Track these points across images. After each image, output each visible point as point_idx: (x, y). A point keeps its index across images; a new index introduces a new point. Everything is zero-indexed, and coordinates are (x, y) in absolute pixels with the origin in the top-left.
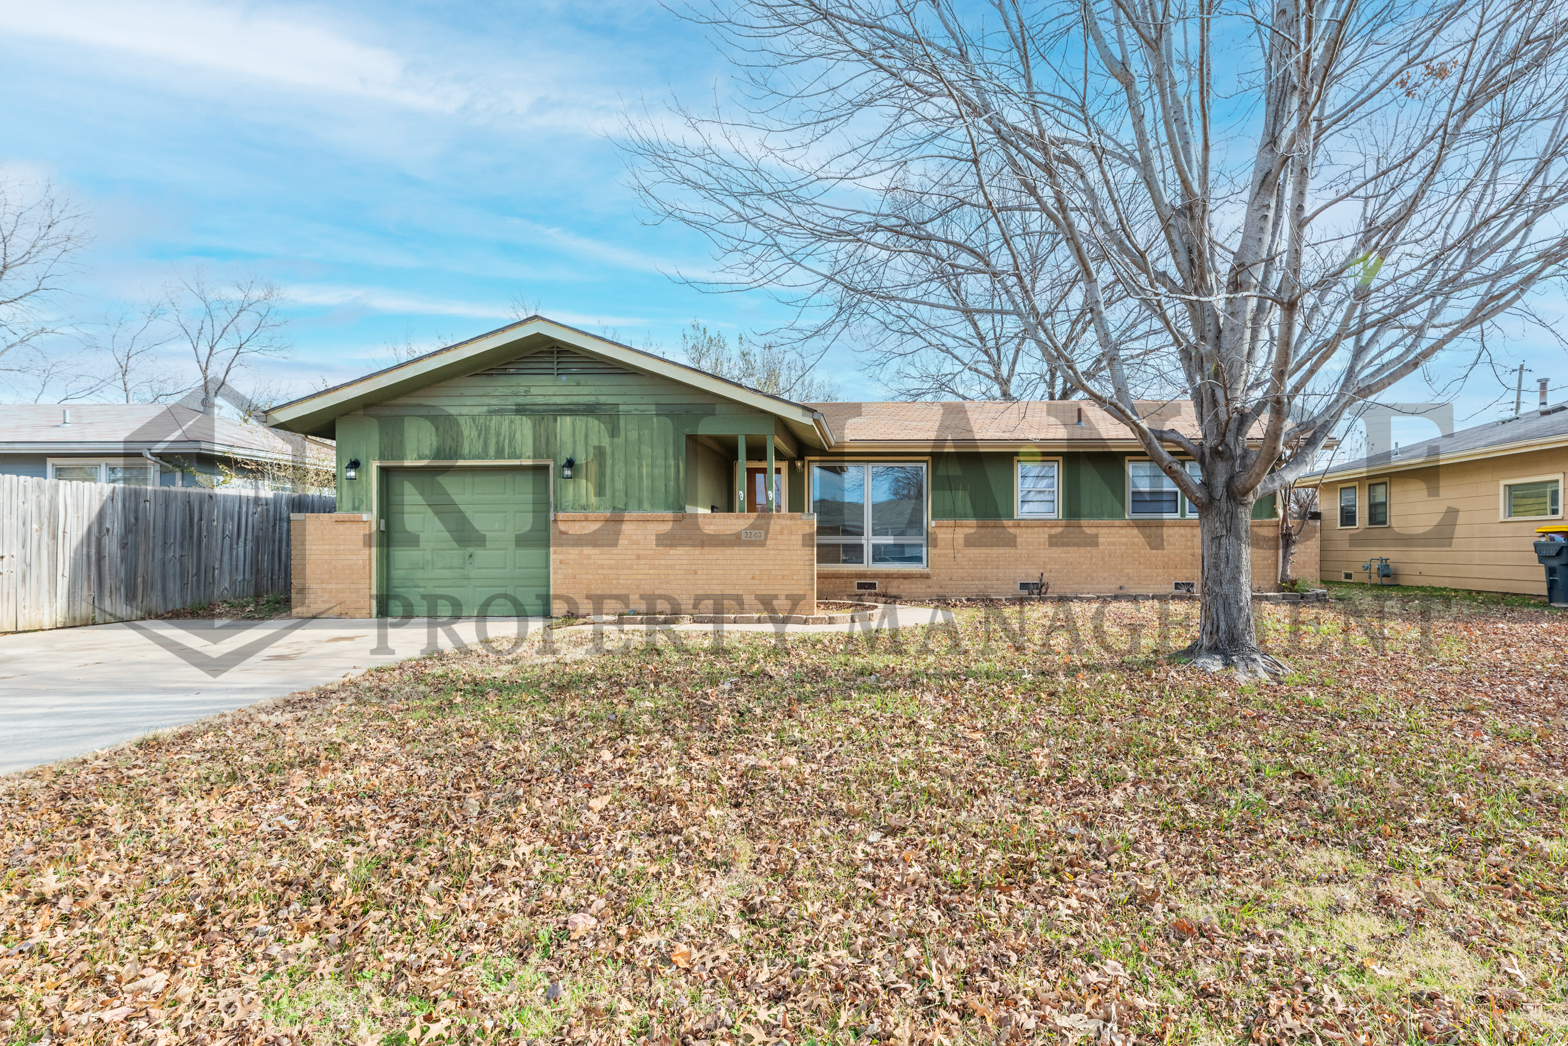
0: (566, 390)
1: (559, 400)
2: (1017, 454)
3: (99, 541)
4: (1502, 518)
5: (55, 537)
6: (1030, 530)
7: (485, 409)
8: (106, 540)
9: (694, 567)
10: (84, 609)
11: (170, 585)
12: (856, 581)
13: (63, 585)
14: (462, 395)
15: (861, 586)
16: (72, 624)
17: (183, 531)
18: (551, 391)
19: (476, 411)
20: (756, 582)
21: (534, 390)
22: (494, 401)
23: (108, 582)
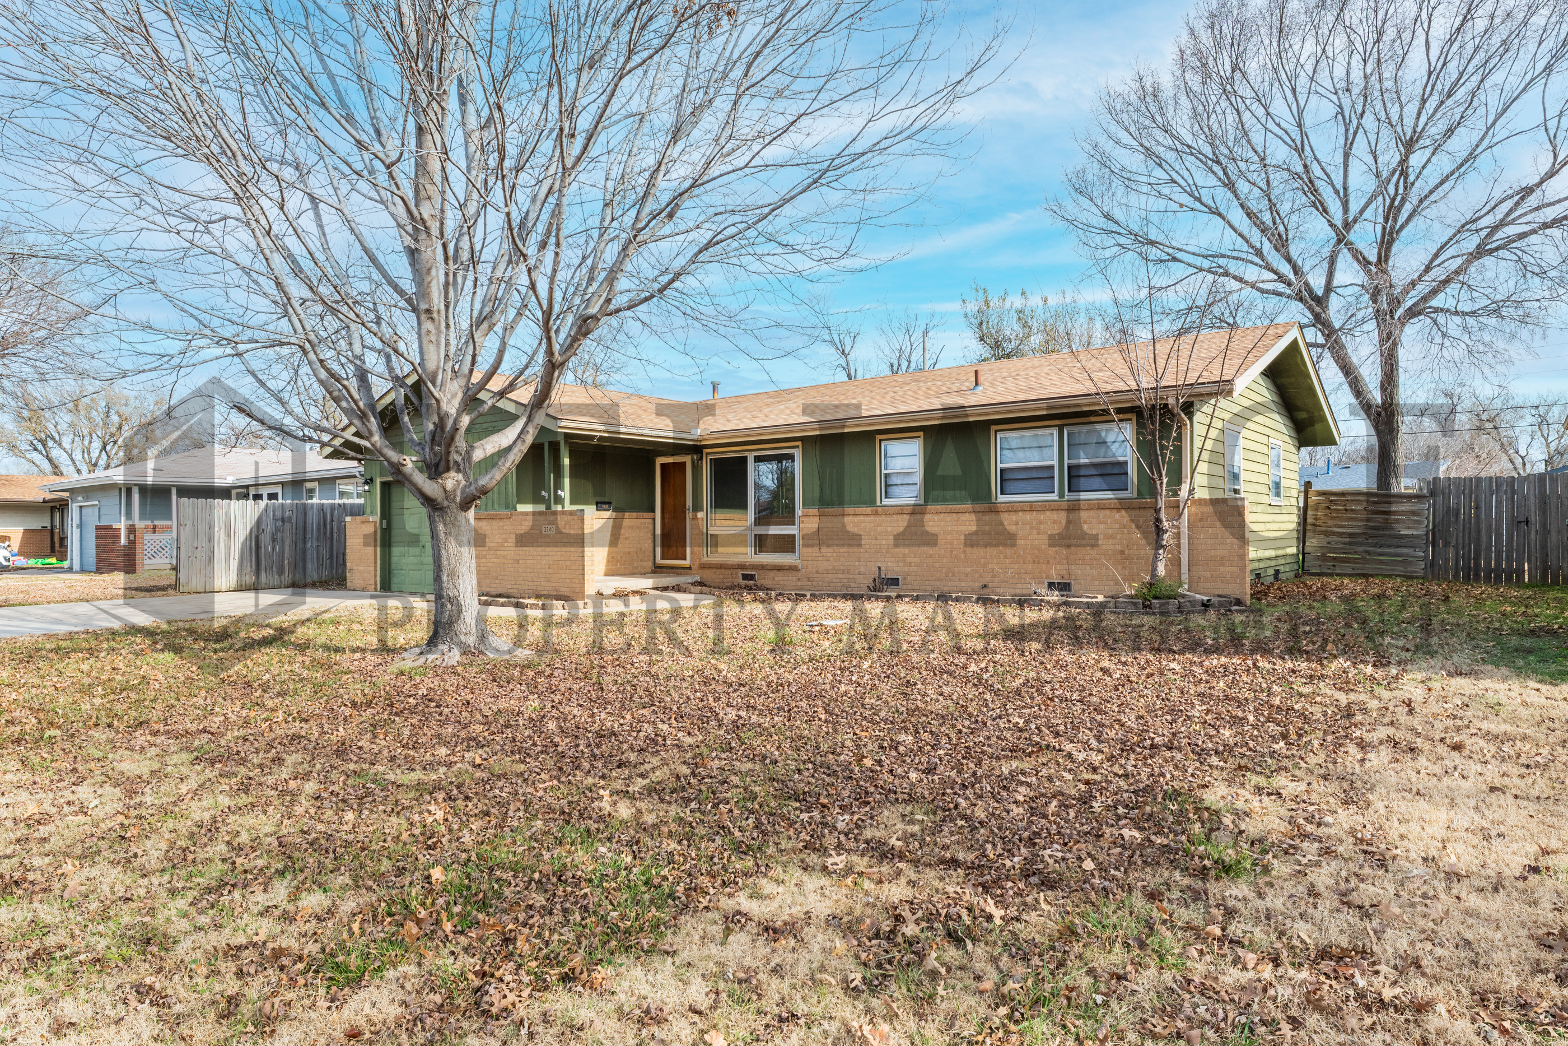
3: (257, 538)
5: (229, 535)
8: (262, 537)
9: (517, 558)
10: (249, 579)
11: (309, 565)
12: (741, 572)
13: (234, 564)
15: (745, 577)
16: (240, 588)
17: (318, 529)
20: (551, 571)
23: (263, 563)
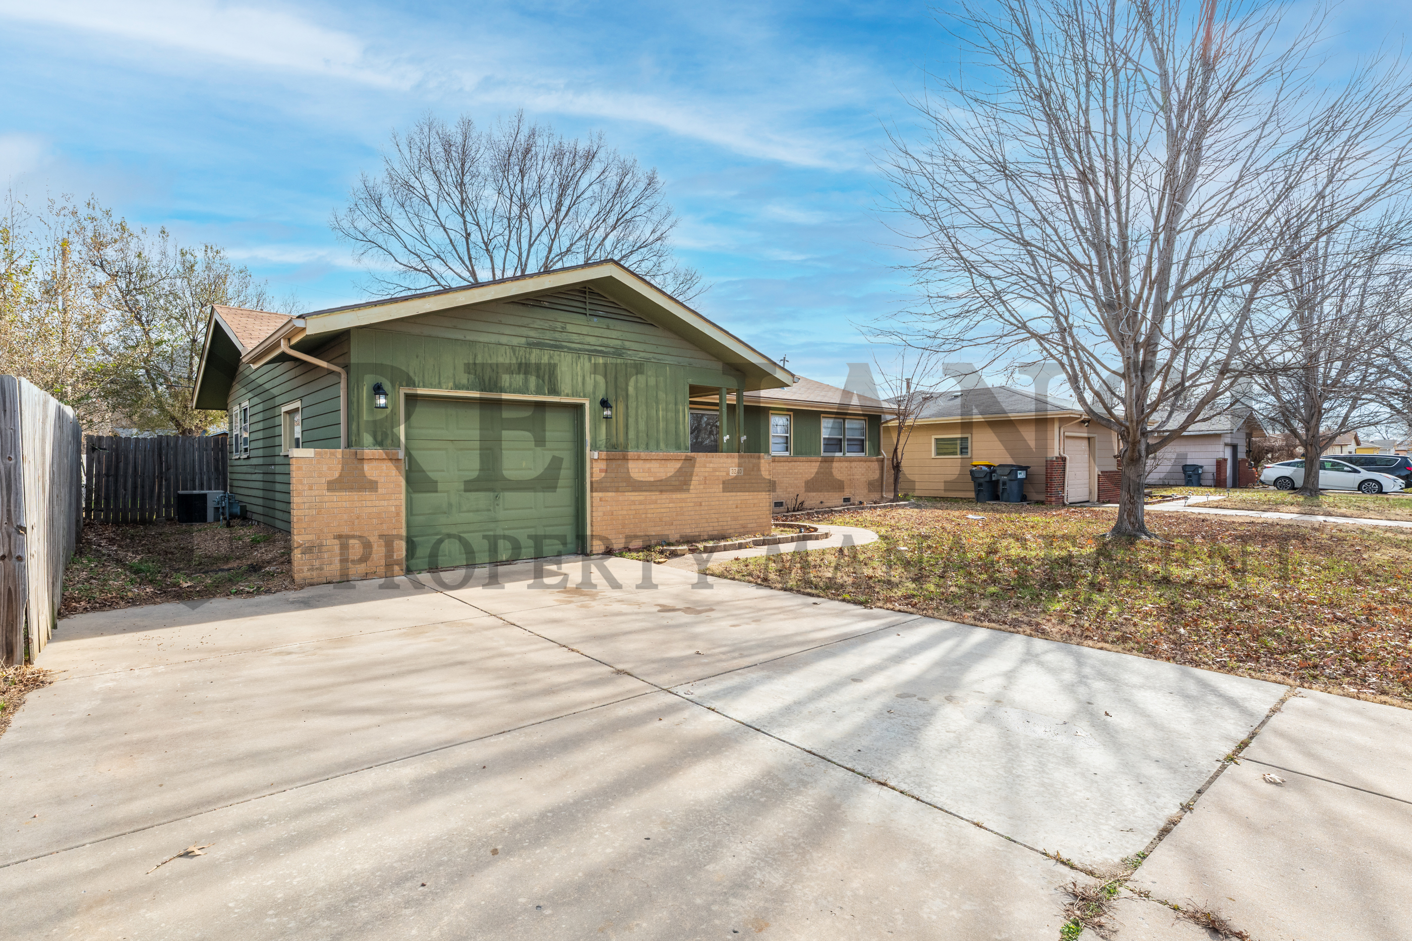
0: (598, 332)
1: (592, 340)
2: (770, 408)
4: (933, 456)
6: (779, 464)
7: (523, 340)
9: (700, 500)
14: (500, 323)
18: (585, 330)
19: (515, 341)
20: (739, 510)
21: (569, 328)
22: (532, 333)
